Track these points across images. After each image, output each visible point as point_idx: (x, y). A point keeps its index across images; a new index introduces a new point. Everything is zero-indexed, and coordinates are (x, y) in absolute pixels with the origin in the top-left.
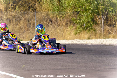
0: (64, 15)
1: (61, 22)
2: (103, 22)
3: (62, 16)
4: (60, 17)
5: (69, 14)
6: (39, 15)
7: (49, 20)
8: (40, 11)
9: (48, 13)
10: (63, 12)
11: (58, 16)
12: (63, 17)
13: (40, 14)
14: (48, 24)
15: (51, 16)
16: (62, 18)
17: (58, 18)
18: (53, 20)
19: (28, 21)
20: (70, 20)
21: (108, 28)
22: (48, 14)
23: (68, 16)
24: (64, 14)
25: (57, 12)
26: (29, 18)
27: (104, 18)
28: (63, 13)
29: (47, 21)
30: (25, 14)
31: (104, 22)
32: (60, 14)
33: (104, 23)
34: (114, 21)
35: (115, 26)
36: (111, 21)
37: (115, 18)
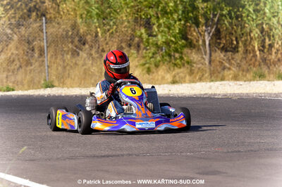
0: (115, 27)
1: (107, 44)
2: (207, 43)
3: (109, 30)
4: (105, 32)
5: (126, 23)
6: (54, 27)
7: (77, 39)
8: (55, 18)
9: (75, 22)
10: (111, 20)
11: (99, 29)
12: (111, 31)
13: (56, 25)
14: (75, 48)
15: (81, 31)
16: (108, 34)
17: (100, 35)
18: (89, 38)
19: (29, 42)
20: (129, 38)
21: (219, 55)
22: (74, 26)
23: (123, 30)
24: (114, 23)
25: (98, 20)
26: (29, 36)
27: (209, 33)
28: (111, 23)
29: (72, 42)
30: (19, 25)
31: (210, 41)
32: (104, 25)
33: (210, 45)
34: (234, 39)
35: (238, 51)
36: (228, 38)
37: (235, 31)
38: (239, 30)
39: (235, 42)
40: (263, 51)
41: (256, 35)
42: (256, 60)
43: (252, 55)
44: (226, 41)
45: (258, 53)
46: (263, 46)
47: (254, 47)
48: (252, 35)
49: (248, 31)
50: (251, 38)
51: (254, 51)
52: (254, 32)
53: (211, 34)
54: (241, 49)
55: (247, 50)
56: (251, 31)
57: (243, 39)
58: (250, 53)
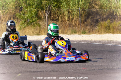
1: (4, 17)
2: (47, 17)
4: (3, 12)
5: (12, 9)
10: (6, 7)
11: (0, 11)
12: (5, 12)
17: (1, 14)
27: (48, 13)
28: (6, 9)
32: (3, 9)
34: (57, 16)
35: (58, 21)
36: (54, 15)
37: (57, 13)
38: (59, 12)
39: (57, 17)
40: (69, 21)
41: (66, 14)
42: (66, 25)
43: (64, 22)
44: (54, 16)
45: (67, 21)
46: (69, 19)
47: (65, 19)
48: (64, 14)
49: (63, 12)
50: (64, 16)
51: (65, 21)
52: (66, 13)
53: (48, 14)
54: (60, 20)
55: (62, 21)
56: (64, 13)
57: (61, 16)
58: (63, 21)
